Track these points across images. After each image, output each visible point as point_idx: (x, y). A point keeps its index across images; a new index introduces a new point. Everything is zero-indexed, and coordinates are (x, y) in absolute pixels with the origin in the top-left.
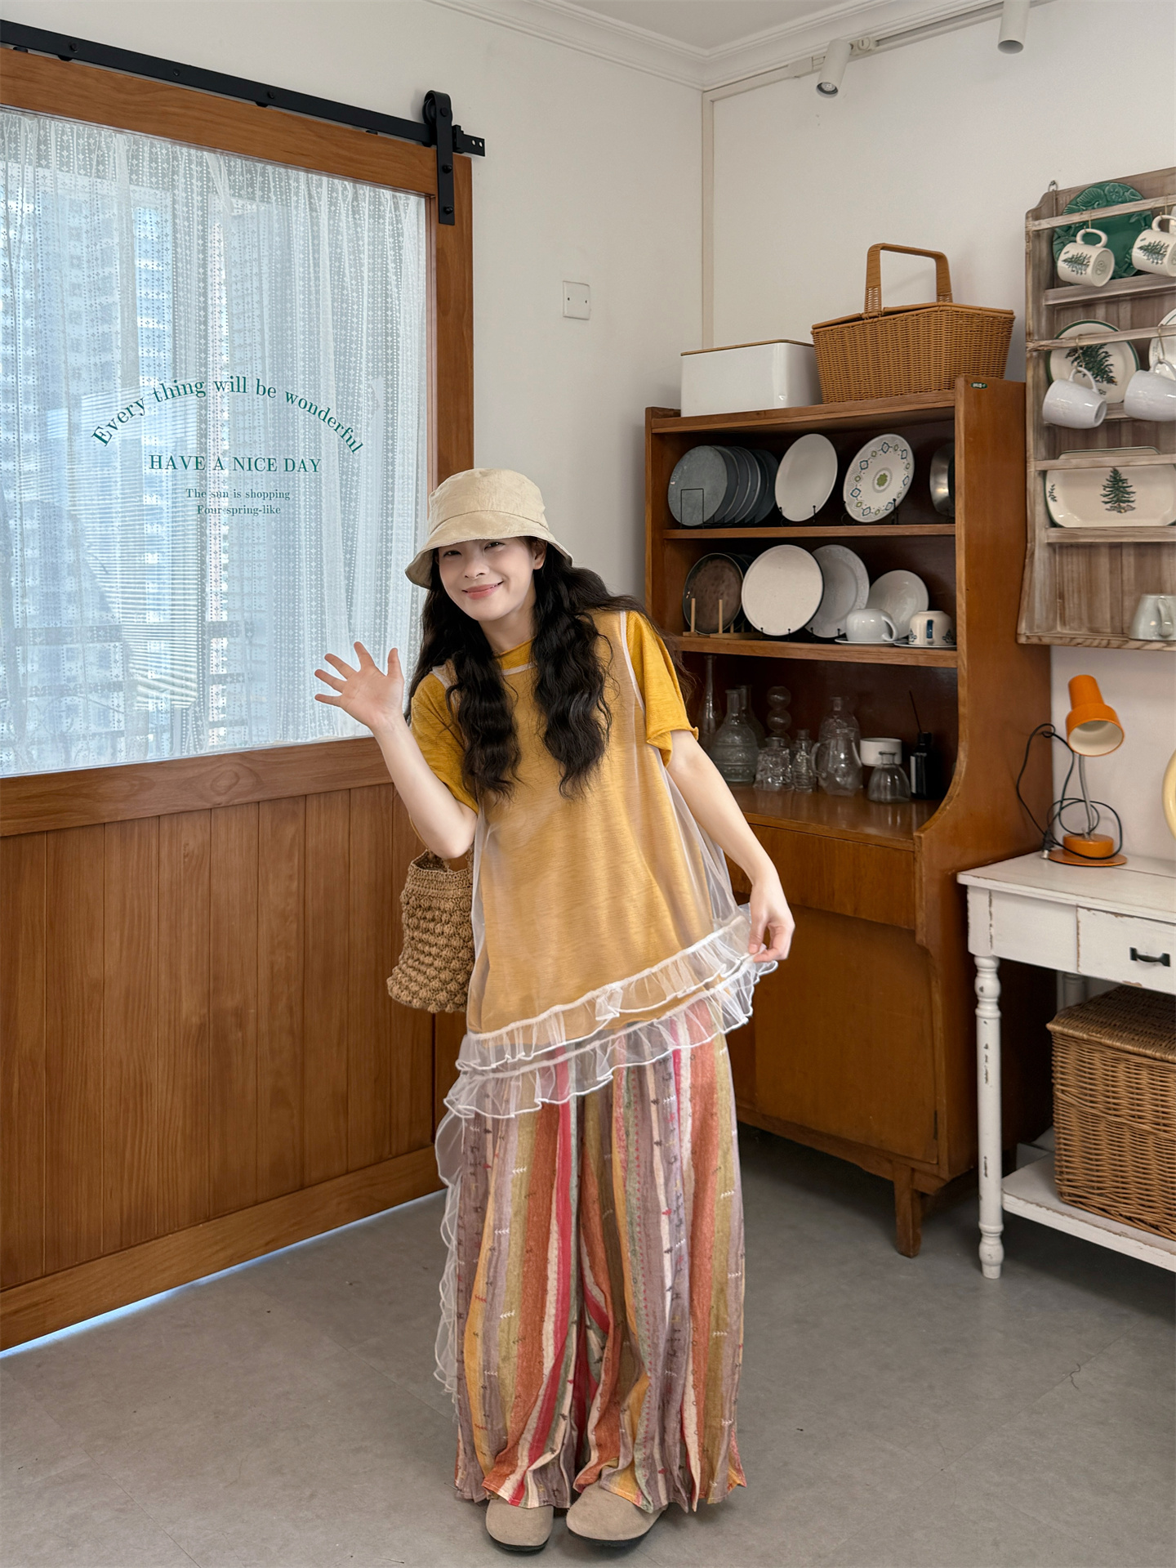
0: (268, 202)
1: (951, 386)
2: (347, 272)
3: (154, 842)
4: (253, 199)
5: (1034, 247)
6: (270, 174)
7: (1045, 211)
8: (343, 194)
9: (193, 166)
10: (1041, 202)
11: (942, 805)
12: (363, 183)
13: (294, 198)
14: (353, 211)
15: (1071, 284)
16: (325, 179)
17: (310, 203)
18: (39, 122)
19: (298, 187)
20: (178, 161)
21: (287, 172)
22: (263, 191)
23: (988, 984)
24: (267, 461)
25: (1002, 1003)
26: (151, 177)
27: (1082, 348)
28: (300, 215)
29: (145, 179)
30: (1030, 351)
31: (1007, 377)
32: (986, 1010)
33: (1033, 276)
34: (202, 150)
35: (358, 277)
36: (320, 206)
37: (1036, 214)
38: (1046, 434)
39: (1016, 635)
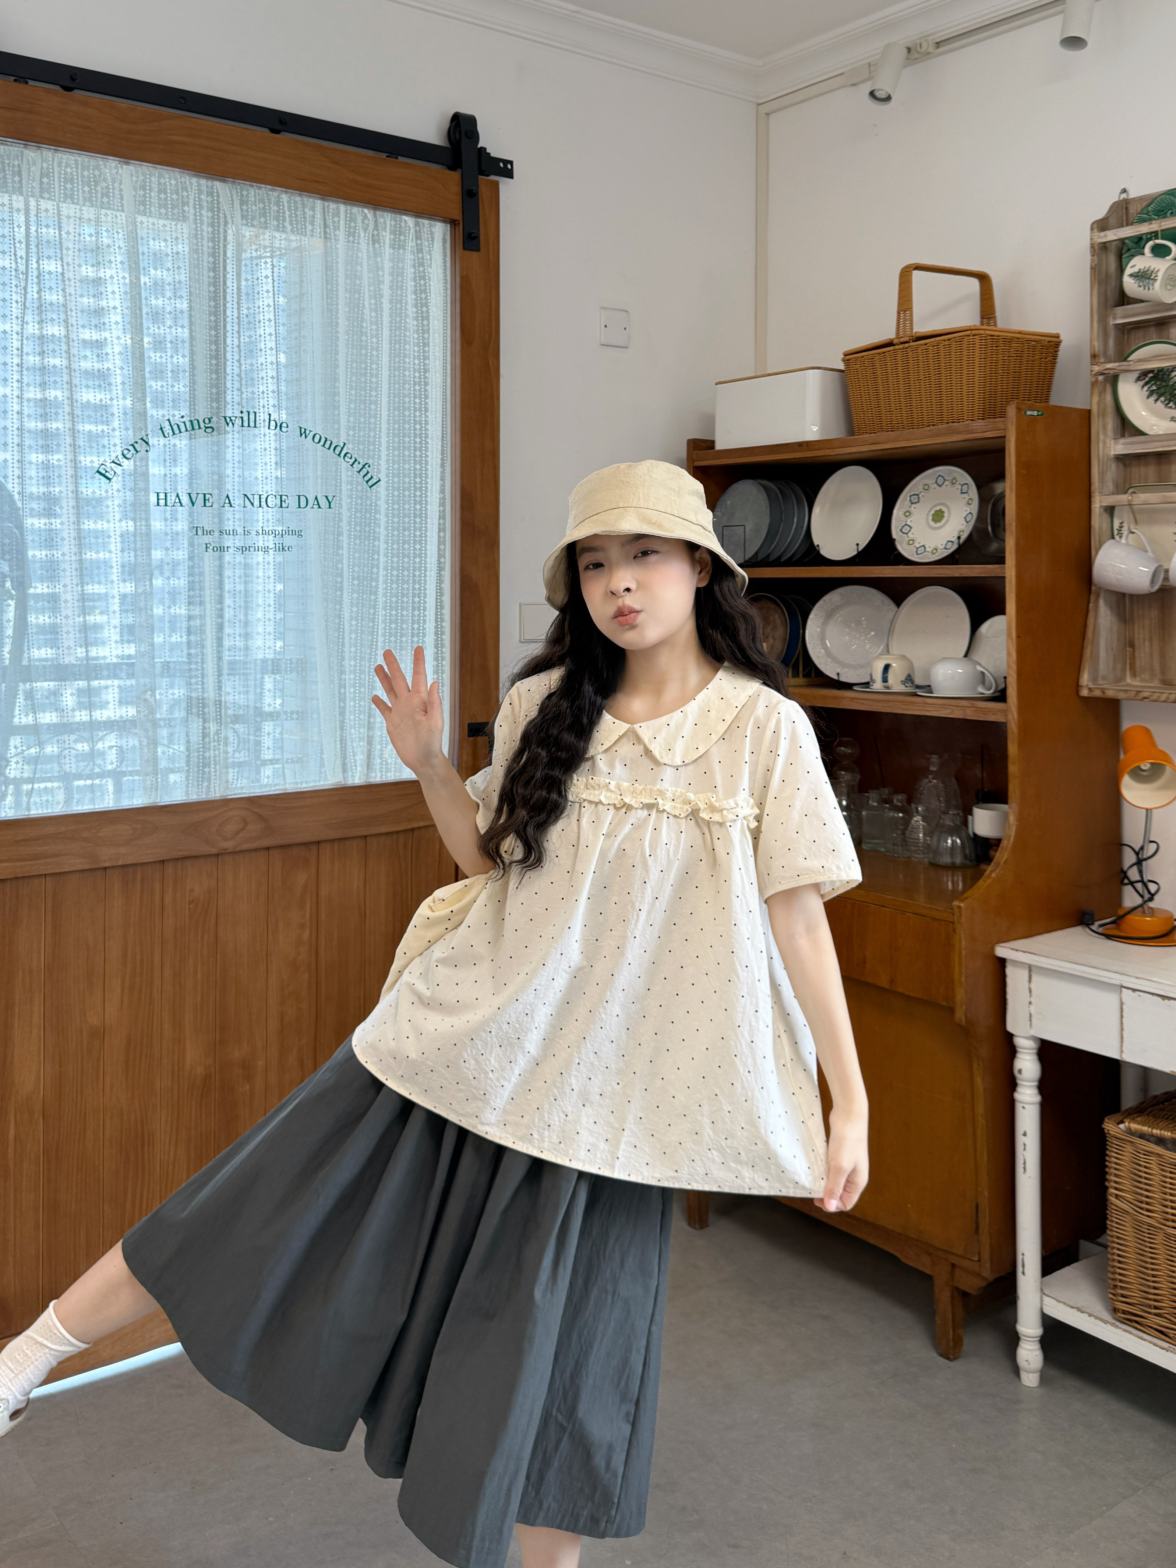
0: (283, 231)
1: (1003, 415)
2: (367, 304)
3: (158, 886)
4: (267, 228)
5: (1100, 260)
6: (286, 205)
7: (1112, 221)
8: (363, 223)
9: (203, 197)
10: (1109, 212)
12: (385, 211)
13: (309, 227)
14: (373, 240)
15: (1142, 301)
16: (342, 207)
17: (326, 233)
18: (42, 154)
19: (313, 216)
20: (187, 191)
21: (302, 201)
22: (278, 220)
23: (1028, 1066)
24: (279, 497)
26: (160, 206)
27: (1151, 371)
28: (317, 243)
29: (153, 209)
30: (1096, 375)
32: (1027, 1094)
33: (1099, 293)
34: (213, 179)
35: (377, 309)
36: (335, 235)
37: (1102, 225)
38: (1114, 466)
39: (1078, 687)
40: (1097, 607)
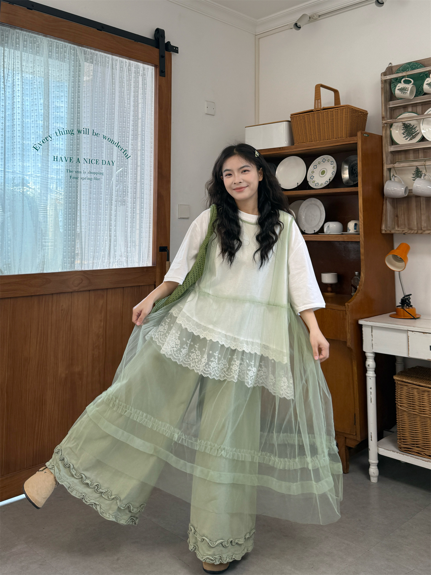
0: (98, 65)
1: (357, 135)
3: (50, 304)
4: (92, 63)
5: (384, 85)
6: (99, 55)
7: (388, 73)
8: (125, 64)
9: (72, 50)
10: (386, 70)
13: (107, 64)
14: (129, 70)
15: (400, 99)
16: (119, 58)
17: (112, 67)
19: (109, 60)
20: (66, 48)
21: (105, 55)
22: (96, 61)
23: (371, 363)
24: (96, 160)
26: (56, 54)
30: (384, 124)
32: (370, 374)
33: (384, 96)
34: (75, 45)
36: (116, 68)
37: (385, 74)
38: (390, 155)
39: (381, 230)
40: (386, 203)
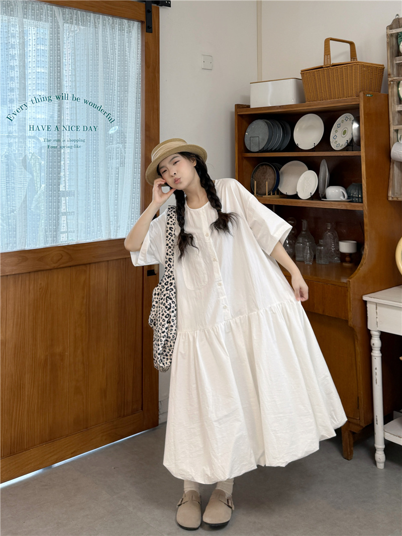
0: (78, 25)
2: (109, 52)
3: (27, 282)
4: (73, 24)
5: (390, 40)
6: (79, 15)
7: (394, 26)
8: (108, 22)
9: (49, 12)
10: (392, 22)
11: (358, 267)
12: (116, 18)
13: (89, 23)
14: (112, 28)
16: (101, 16)
17: (95, 25)
19: (90, 19)
21: (86, 13)
22: (76, 21)
23: (376, 342)
24: (76, 127)
25: (382, 350)
26: (32, 15)
28: (92, 29)
29: (29, 17)
30: (390, 81)
31: (382, 92)
32: (376, 353)
33: (390, 51)
34: (52, 5)
35: (114, 54)
36: (98, 26)
37: (390, 27)
38: (397, 115)
39: (387, 197)
40: (393, 167)
